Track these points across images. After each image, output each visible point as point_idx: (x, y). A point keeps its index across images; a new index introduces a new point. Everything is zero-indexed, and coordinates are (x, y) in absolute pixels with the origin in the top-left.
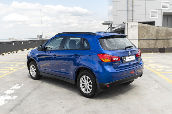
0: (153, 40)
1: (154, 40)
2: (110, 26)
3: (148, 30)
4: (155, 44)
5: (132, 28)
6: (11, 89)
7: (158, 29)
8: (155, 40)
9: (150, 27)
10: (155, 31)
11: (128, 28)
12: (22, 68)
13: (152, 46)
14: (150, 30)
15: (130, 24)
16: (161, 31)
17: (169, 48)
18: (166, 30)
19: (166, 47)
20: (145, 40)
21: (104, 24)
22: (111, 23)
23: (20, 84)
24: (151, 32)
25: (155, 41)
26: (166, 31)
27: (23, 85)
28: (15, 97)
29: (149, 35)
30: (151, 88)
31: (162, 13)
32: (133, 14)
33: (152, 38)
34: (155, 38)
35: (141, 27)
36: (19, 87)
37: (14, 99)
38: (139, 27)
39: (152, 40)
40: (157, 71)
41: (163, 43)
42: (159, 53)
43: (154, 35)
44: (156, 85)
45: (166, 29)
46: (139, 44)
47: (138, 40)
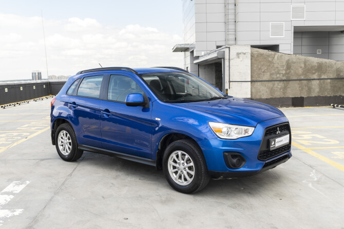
0: (280, 81)
1: (282, 82)
2: (188, 53)
3: (271, 62)
4: (283, 90)
5: (238, 57)
6: (3, 191)
7: (289, 60)
8: (284, 81)
9: (274, 55)
10: (284, 63)
11: (230, 59)
12: (15, 144)
13: (278, 94)
14: (274, 61)
15: (234, 50)
16: (295, 63)
17: (311, 97)
18: (305, 63)
19: (304, 95)
20: (265, 83)
21: (177, 50)
22: (192, 48)
23: (21, 180)
24: (276, 65)
25: (284, 84)
26: (305, 65)
27: (28, 182)
28: (18, 212)
29: (273, 71)
30: (304, 182)
31: (293, 28)
32: (235, 29)
33: (278, 78)
34: (284, 78)
35: (257, 56)
36: (22, 187)
37: (17, 216)
38: (252, 56)
39: (278, 82)
40: (302, 145)
41: (299, 87)
42: (293, 108)
43: (282, 72)
44: (312, 175)
45: (305, 60)
46: (253, 90)
47: (252, 82)
